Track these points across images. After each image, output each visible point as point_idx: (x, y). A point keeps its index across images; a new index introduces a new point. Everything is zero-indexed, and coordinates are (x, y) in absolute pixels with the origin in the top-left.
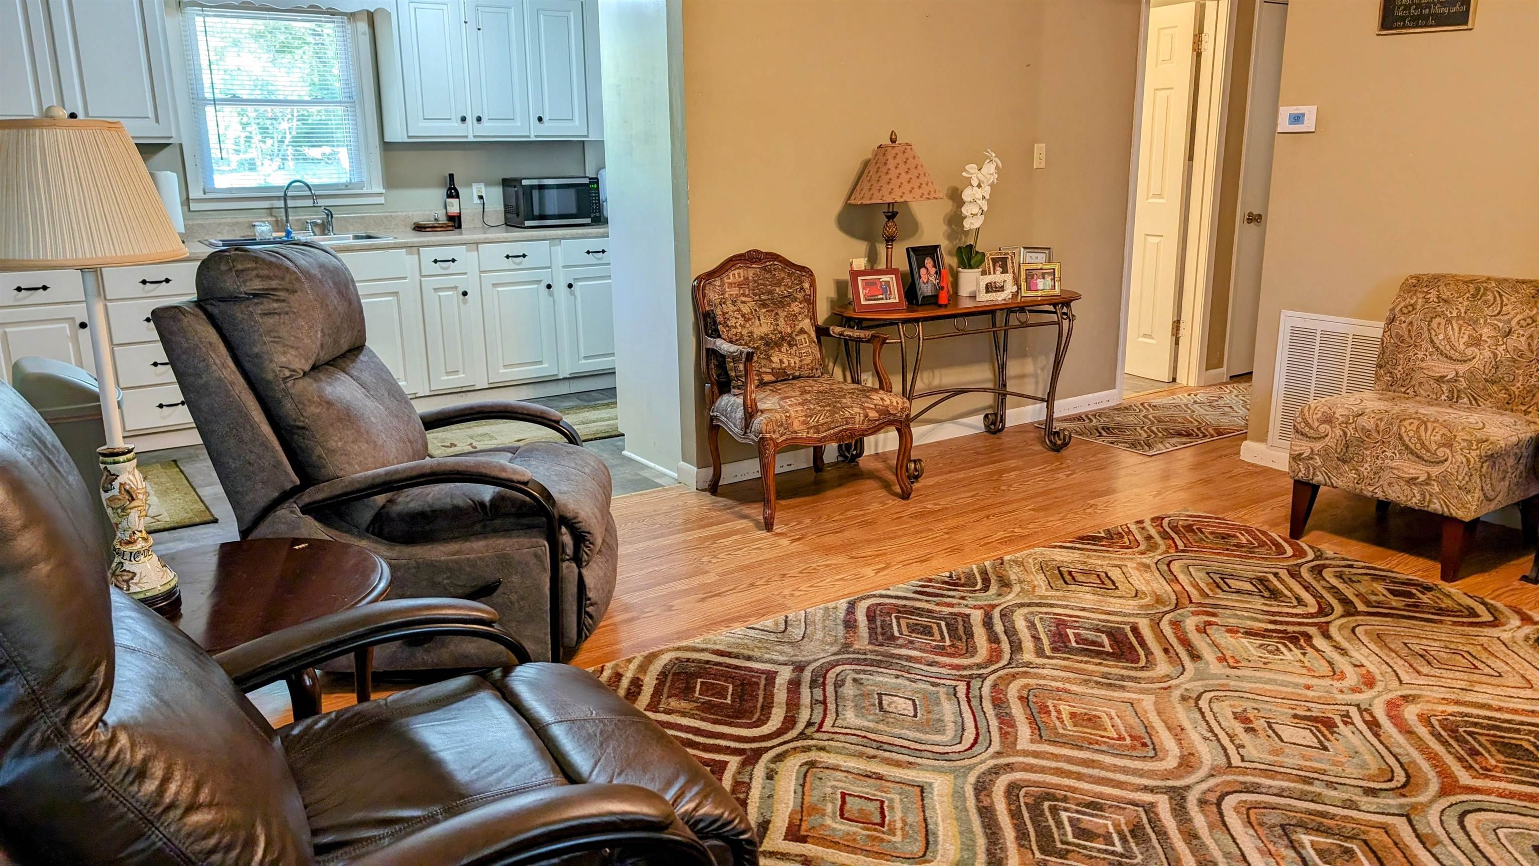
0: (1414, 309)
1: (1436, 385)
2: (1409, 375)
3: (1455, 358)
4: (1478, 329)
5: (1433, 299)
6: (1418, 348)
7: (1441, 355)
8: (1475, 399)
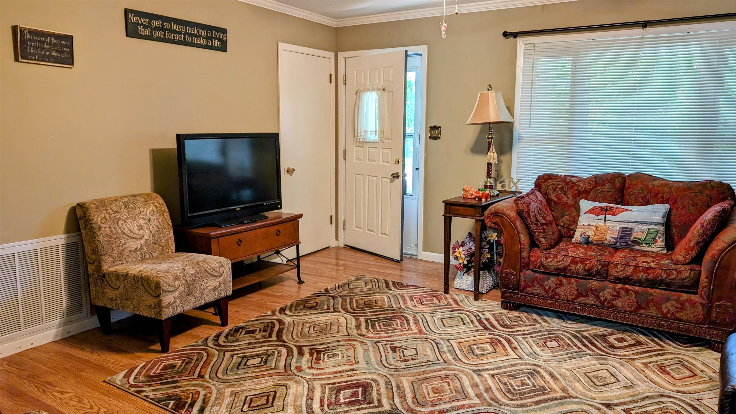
0: (106, 220)
1: (135, 254)
2: (121, 254)
3: (137, 238)
4: (138, 221)
5: (111, 212)
6: (120, 239)
7: (131, 238)
8: (151, 254)
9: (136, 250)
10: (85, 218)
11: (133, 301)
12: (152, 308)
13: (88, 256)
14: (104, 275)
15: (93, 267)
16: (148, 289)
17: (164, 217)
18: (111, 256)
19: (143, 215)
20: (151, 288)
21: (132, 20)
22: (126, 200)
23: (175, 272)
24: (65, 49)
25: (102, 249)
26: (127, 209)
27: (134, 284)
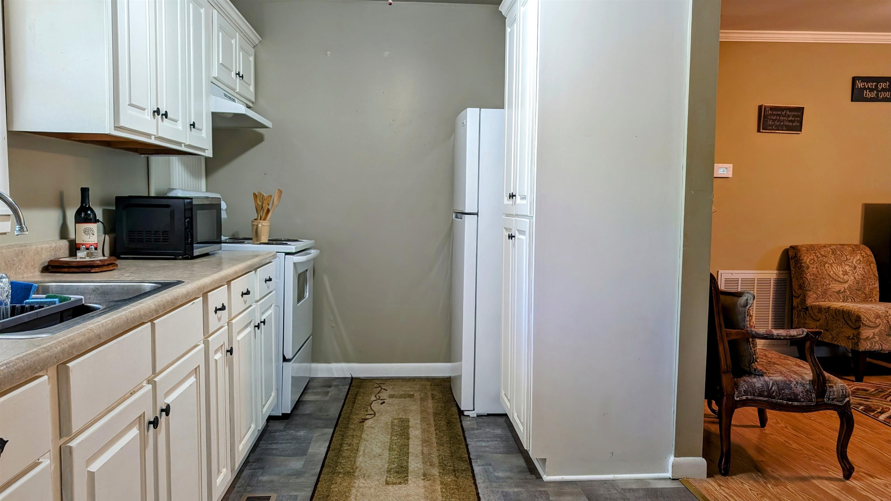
0: (814, 261)
1: (837, 295)
2: (825, 293)
3: (841, 281)
4: (844, 267)
5: (819, 256)
6: (825, 279)
7: (835, 280)
8: (854, 299)
9: (839, 292)
10: (796, 258)
11: (833, 332)
12: (850, 339)
13: (794, 290)
14: (807, 309)
15: (798, 300)
16: (849, 322)
17: (870, 267)
18: (816, 293)
19: (849, 262)
20: (851, 320)
21: (859, 86)
22: (835, 247)
23: (878, 311)
24: (796, 119)
25: (808, 285)
26: (835, 255)
27: (835, 317)
